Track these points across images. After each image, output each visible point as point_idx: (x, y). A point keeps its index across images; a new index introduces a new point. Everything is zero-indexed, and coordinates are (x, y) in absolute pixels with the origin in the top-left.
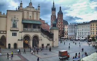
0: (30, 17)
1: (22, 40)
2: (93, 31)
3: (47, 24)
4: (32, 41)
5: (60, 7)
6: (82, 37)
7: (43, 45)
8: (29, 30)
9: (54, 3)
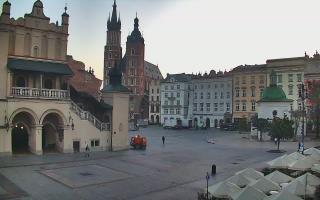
0: (36, 49)
1: (6, 126)
2: (241, 98)
3: (91, 73)
4: (41, 132)
5: (136, 21)
6: (205, 118)
7: (76, 145)
8: (31, 92)
9: (115, 7)
